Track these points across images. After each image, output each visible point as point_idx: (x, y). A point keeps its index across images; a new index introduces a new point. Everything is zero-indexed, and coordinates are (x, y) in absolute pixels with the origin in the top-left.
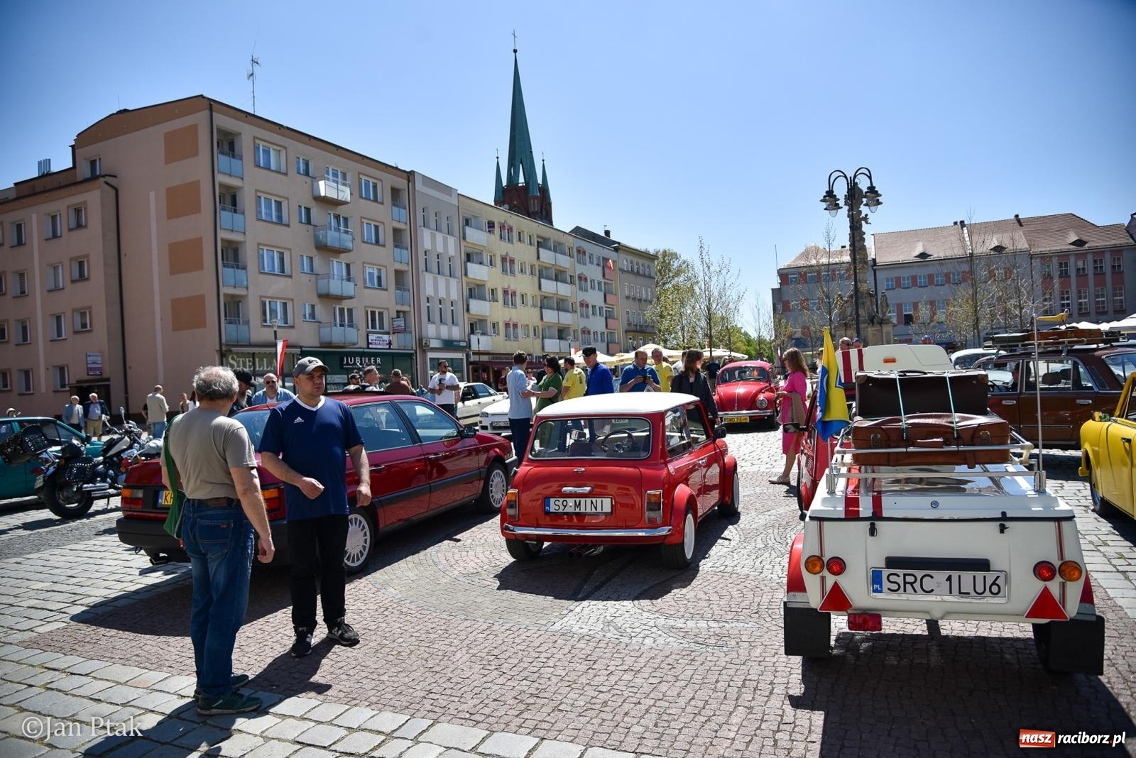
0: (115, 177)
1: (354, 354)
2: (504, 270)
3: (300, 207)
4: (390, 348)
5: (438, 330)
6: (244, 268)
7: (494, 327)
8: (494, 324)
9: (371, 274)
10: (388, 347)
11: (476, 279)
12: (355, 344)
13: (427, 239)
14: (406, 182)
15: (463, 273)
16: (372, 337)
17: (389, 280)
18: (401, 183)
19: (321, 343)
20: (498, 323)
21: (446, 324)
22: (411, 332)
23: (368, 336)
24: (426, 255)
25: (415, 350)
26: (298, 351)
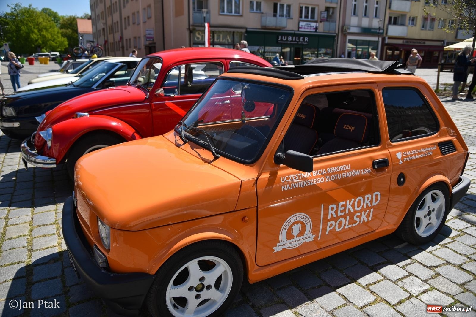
1: (288, 34)
4: (316, 32)
5: (360, 21)
7: (412, 20)
12: (285, 28)
16: (302, 24)
20: (417, 17)
21: (369, 17)
22: (335, 22)
23: (299, 23)
25: (337, 34)
26: (244, 31)
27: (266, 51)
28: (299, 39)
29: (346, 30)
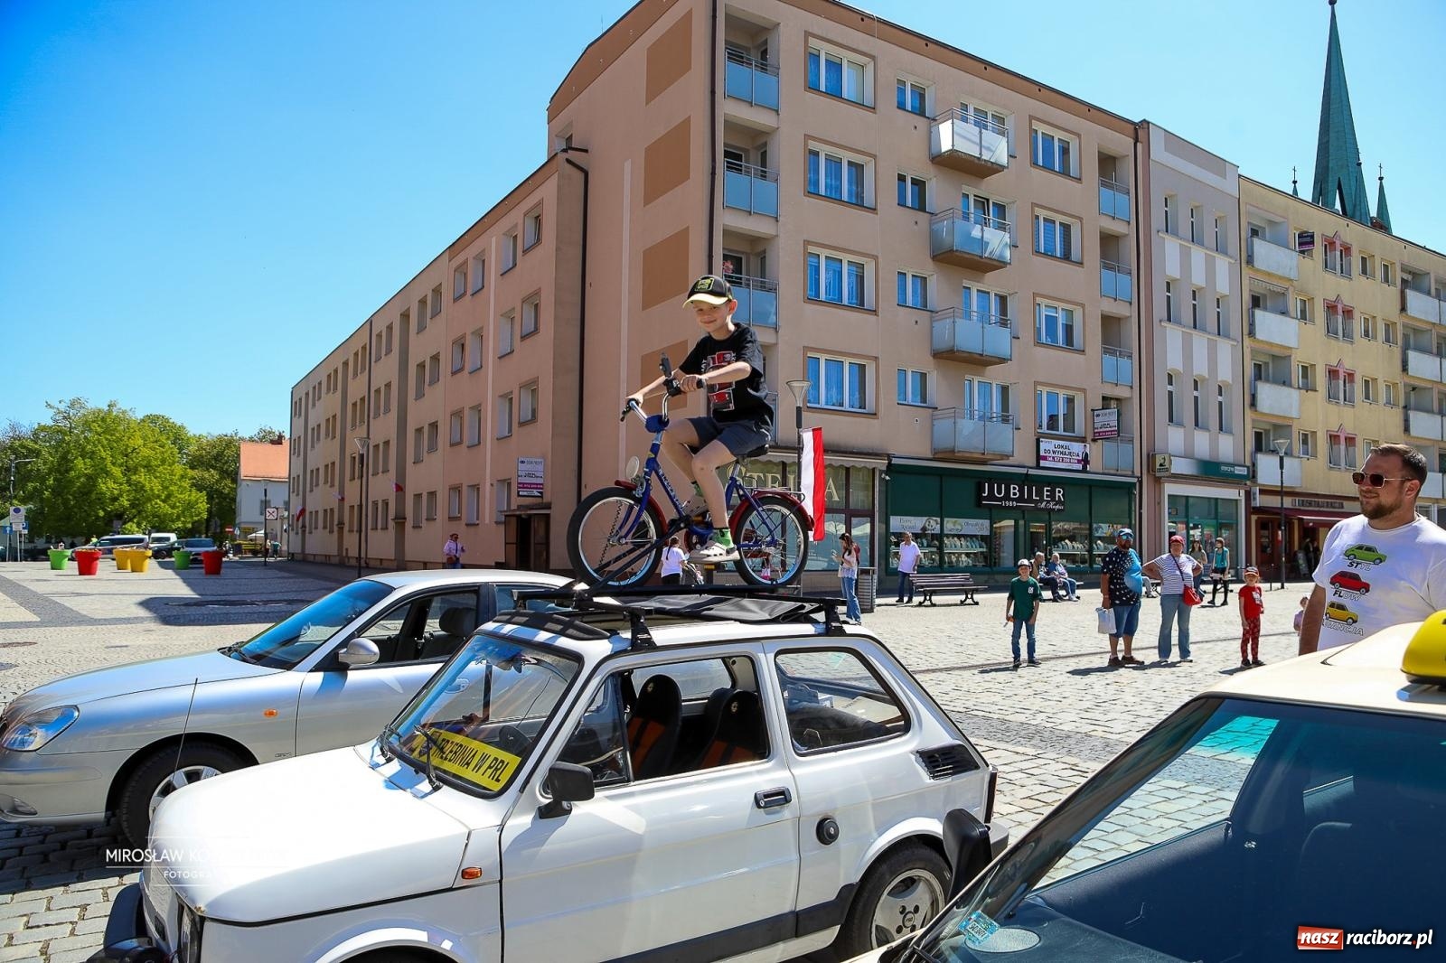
0: (586, 151)
1: (1007, 479)
2: (1331, 331)
3: (902, 178)
4: (1084, 470)
5: (1189, 441)
6: (773, 289)
7: (1305, 442)
8: (1305, 436)
9: (1051, 321)
10: (1080, 467)
11: (1271, 344)
12: (1008, 457)
13: (1171, 256)
14: (1132, 141)
15: (1246, 331)
16: (1046, 445)
17: (1089, 333)
18: (1120, 144)
19: (935, 452)
20: (1314, 433)
21: (1206, 429)
22: (1132, 441)
23: (1038, 442)
24: (1168, 291)
25: (1138, 477)
26: (882, 464)
27: (946, 532)
28: (1040, 493)
29: (1167, 464)
